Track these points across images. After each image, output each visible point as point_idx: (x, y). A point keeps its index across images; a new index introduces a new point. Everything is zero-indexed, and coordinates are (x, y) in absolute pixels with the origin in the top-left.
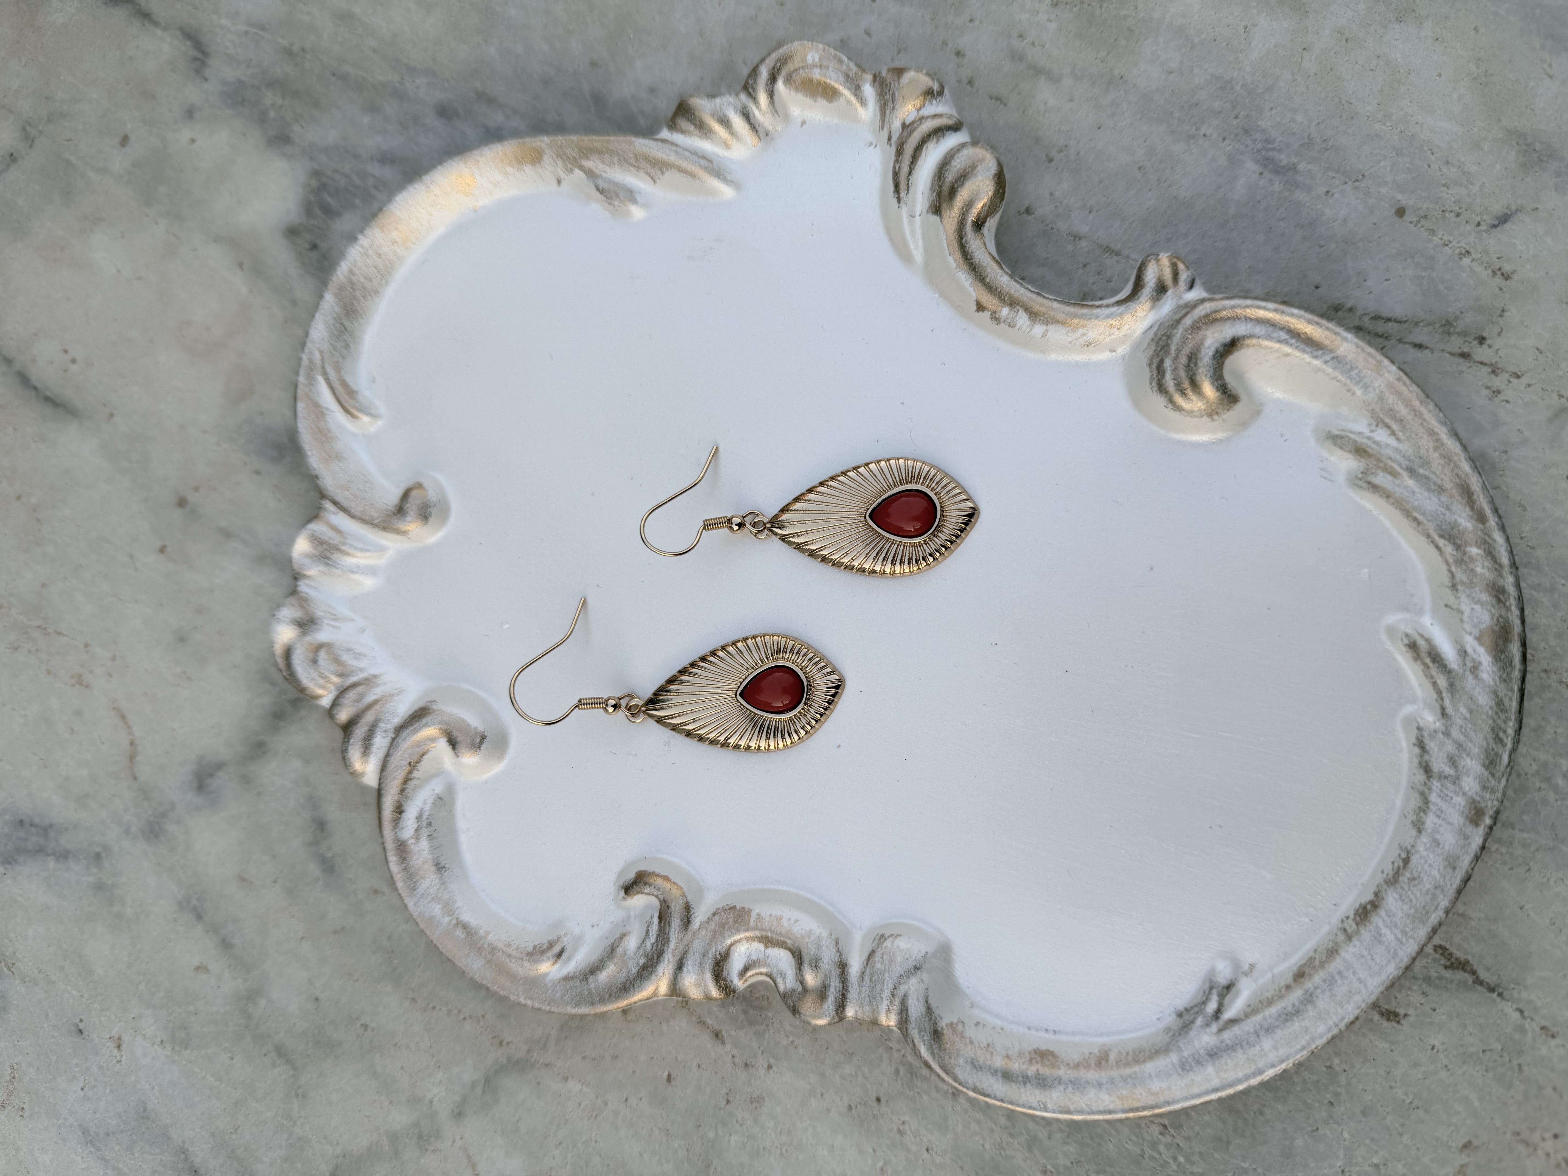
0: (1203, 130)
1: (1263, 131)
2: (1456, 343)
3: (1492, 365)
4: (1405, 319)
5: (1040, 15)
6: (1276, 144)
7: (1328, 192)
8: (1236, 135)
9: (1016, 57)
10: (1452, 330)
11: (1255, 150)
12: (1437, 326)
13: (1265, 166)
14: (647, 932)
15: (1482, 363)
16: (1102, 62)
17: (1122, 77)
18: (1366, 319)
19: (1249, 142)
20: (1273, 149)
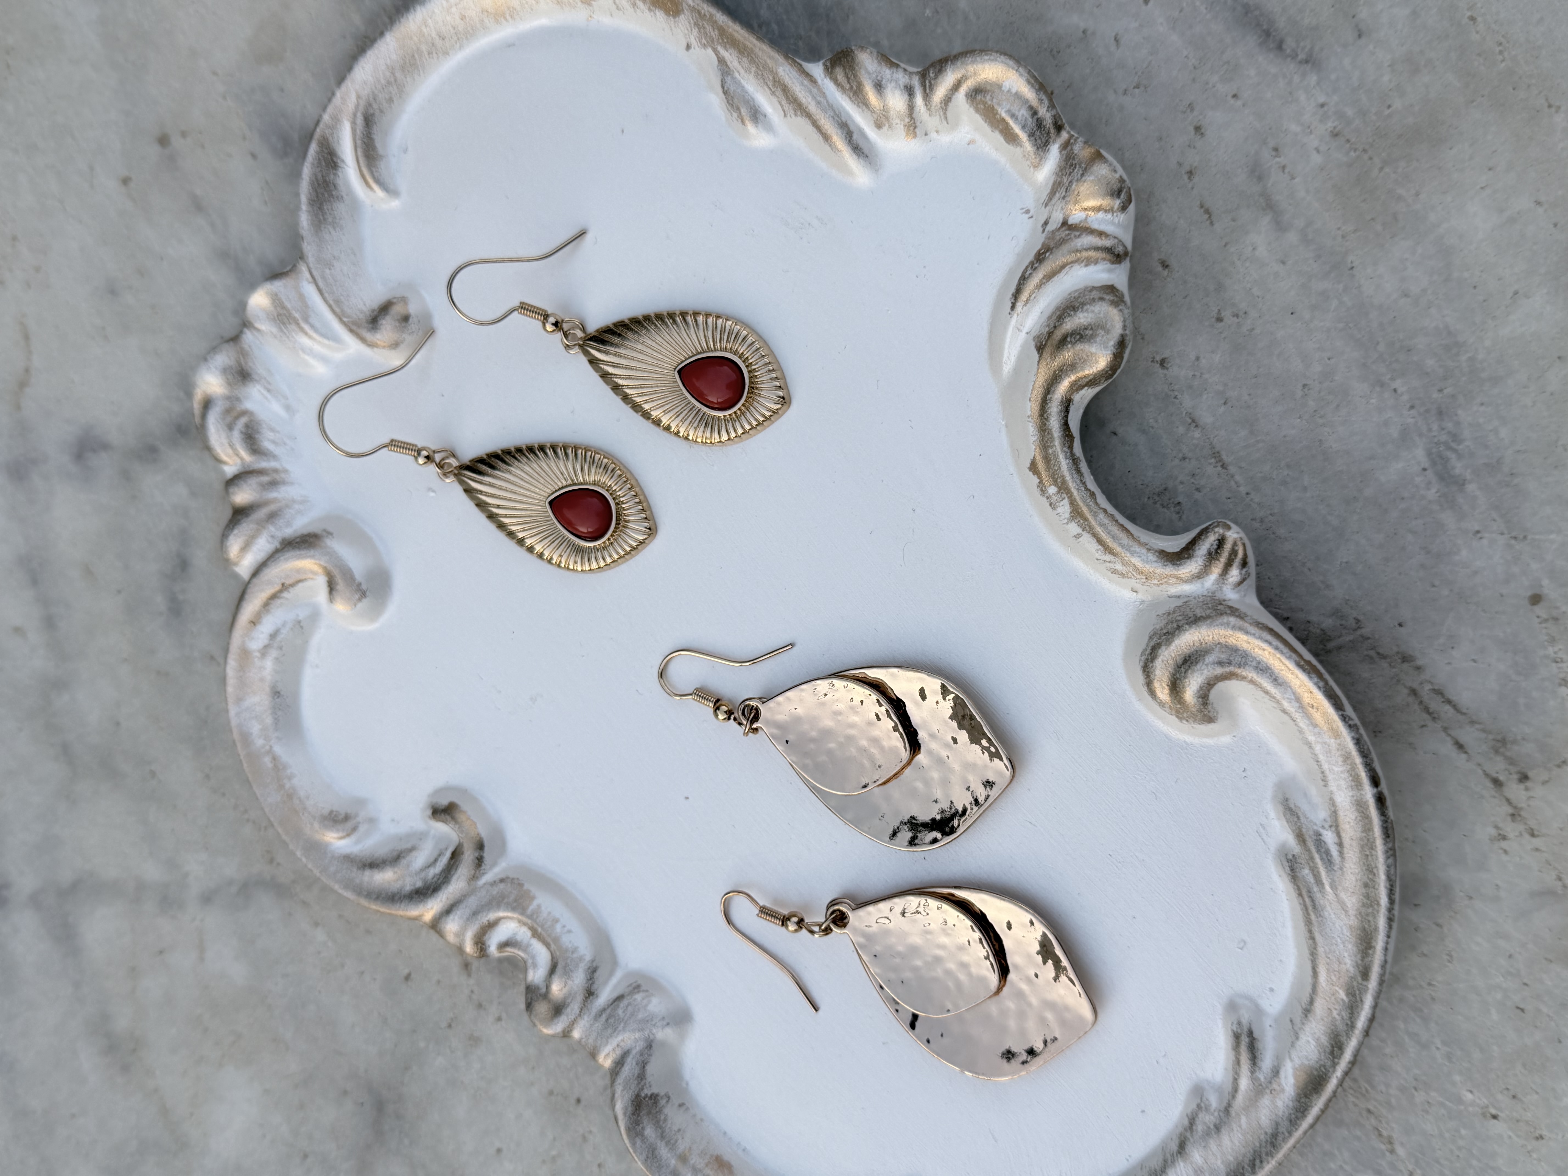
0: (1397, 384)
1: (1458, 424)
2: (1498, 767)
3: (1515, 808)
4: (1464, 711)
5: (1312, 136)
6: (1461, 447)
7: (1478, 532)
8: (1427, 411)
9: (1257, 173)
10: (1502, 750)
11: (1436, 440)
12: (1491, 737)
13: (1434, 463)
14: (436, 860)
15: (1508, 801)
16: (1343, 237)
17: (1352, 268)
18: (1428, 687)
19: (1435, 427)
20: (1455, 451)
